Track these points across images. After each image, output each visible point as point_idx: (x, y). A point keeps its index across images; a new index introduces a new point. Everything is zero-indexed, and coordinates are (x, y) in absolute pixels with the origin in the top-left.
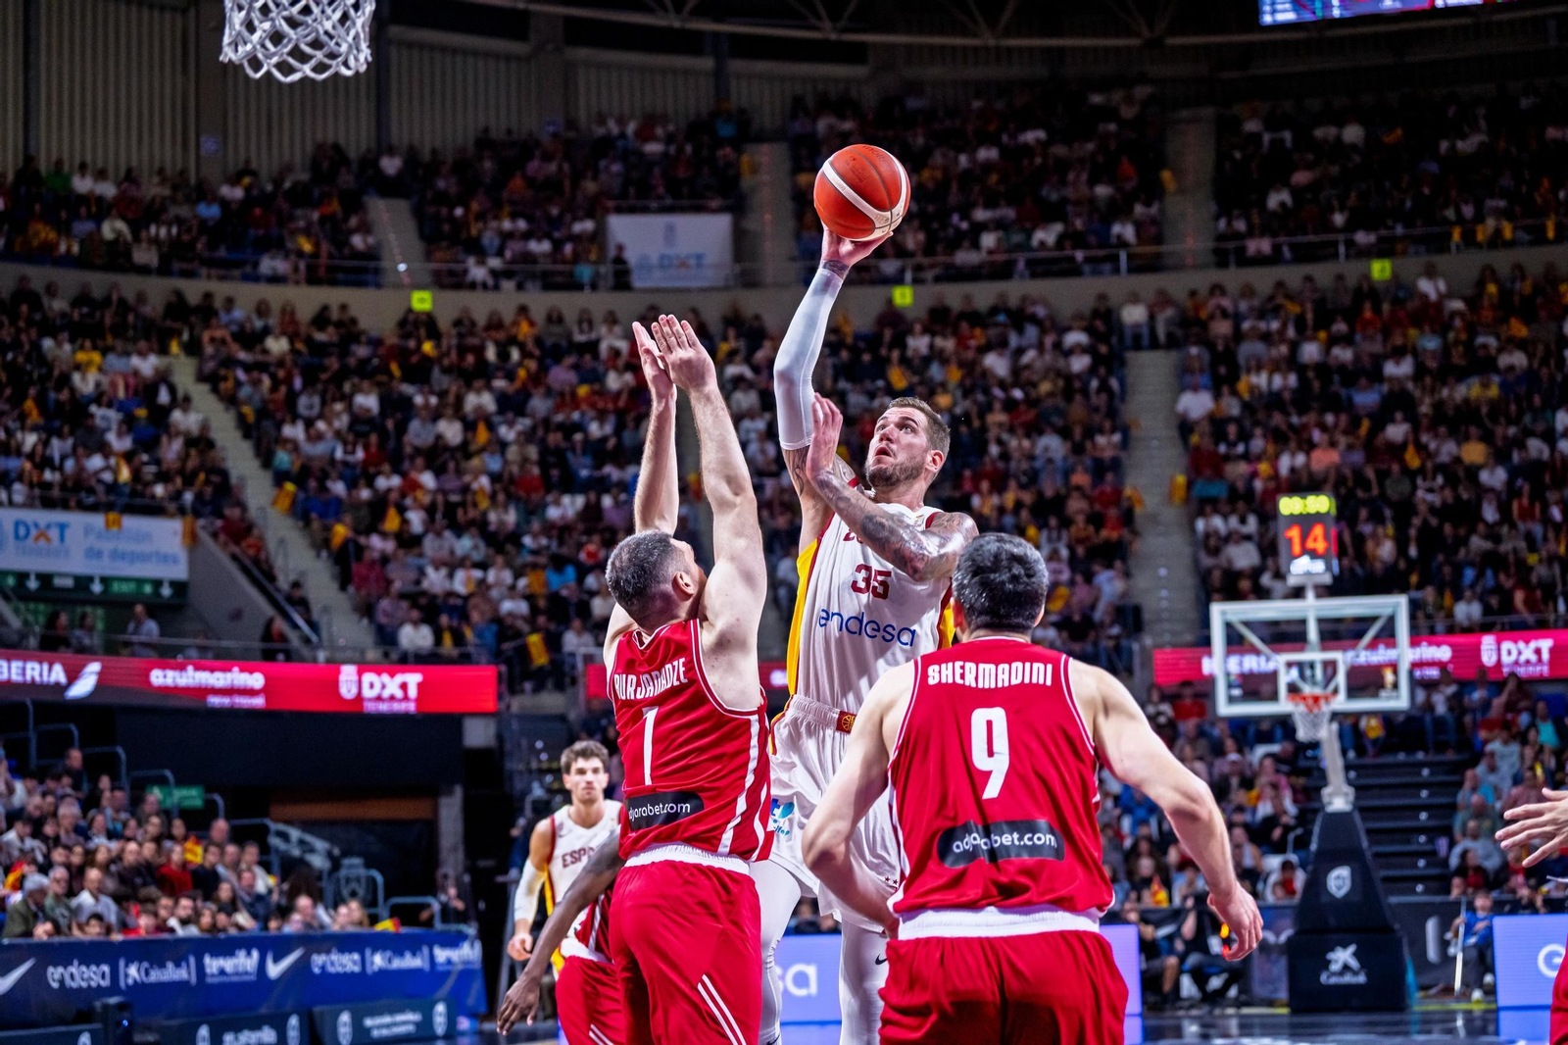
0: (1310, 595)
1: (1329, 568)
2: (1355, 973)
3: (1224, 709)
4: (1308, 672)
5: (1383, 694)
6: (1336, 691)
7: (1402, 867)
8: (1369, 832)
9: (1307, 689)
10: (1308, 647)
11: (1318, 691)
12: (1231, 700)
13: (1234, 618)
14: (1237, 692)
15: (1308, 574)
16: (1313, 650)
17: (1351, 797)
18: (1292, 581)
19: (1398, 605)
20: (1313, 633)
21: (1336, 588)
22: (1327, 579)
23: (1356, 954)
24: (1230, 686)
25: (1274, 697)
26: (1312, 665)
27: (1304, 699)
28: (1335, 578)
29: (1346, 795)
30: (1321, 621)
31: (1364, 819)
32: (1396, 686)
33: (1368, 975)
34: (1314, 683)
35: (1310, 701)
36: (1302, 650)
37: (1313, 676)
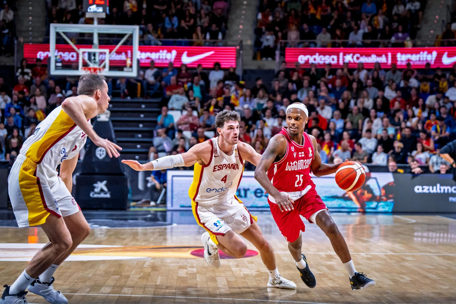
0: (96, 22)
1: (104, 11)
2: (106, 193)
3: (53, 72)
4: (93, 58)
5: (125, 69)
6: (104, 67)
7: (130, 148)
8: (116, 131)
9: (92, 65)
10: (93, 46)
11: (96, 66)
12: (57, 68)
13: (60, 31)
14: (60, 64)
15: (95, 12)
16: (95, 48)
17: (109, 115)
18: (88, 16)
19: (134, 30)
20: (96, 40)
21: (107, 20)
22: (104, 16)
23: (106, 185)
24: (56, 62)
25: (77, 68)
26: (94, 55)
27: (90, 69)
28: (107, 15)
29: (107, 114)
30: (100, 35)
31: (114, 126)
32: (131, 66)
33: (111, 194)
34: (95, 63)
35: (92, 70)
36: (91, 47)
37: (95, 59)
